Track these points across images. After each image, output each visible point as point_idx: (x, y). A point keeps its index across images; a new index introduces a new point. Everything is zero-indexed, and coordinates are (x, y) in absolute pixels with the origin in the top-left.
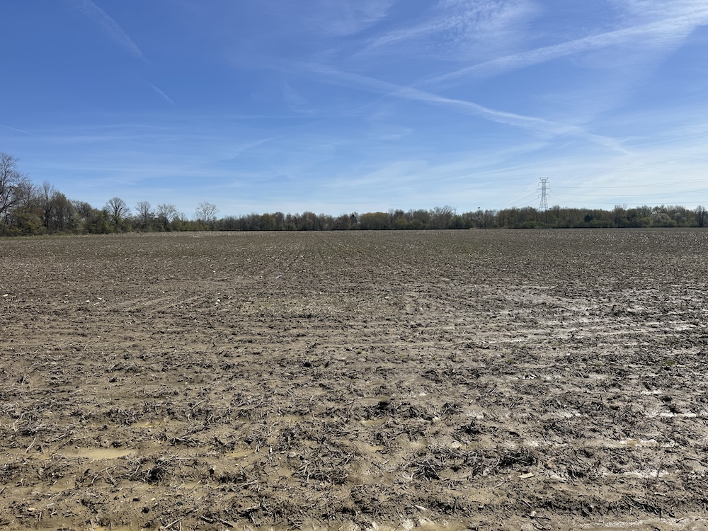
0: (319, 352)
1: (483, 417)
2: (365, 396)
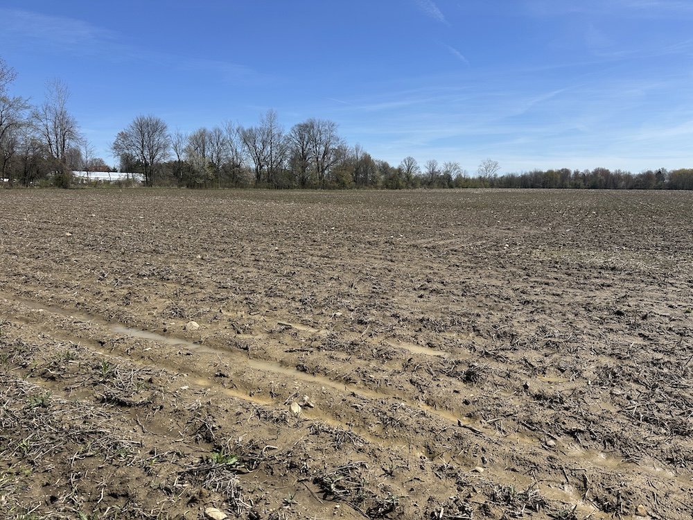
0: (632, 303)
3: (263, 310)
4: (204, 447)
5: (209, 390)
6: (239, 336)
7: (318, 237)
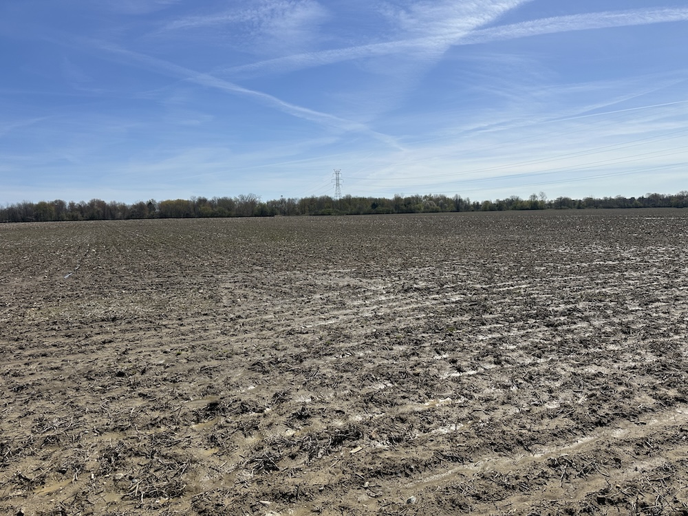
0: (132, 358)
1: (310, 400)
2: (192, 399)
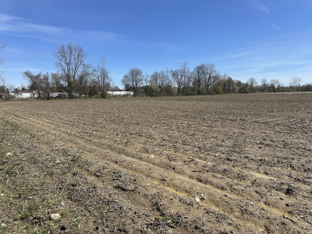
3: (181, 151)
4: (157, 213)
5: (159, 186)
6: (171, 162)
7: (206, 117)
